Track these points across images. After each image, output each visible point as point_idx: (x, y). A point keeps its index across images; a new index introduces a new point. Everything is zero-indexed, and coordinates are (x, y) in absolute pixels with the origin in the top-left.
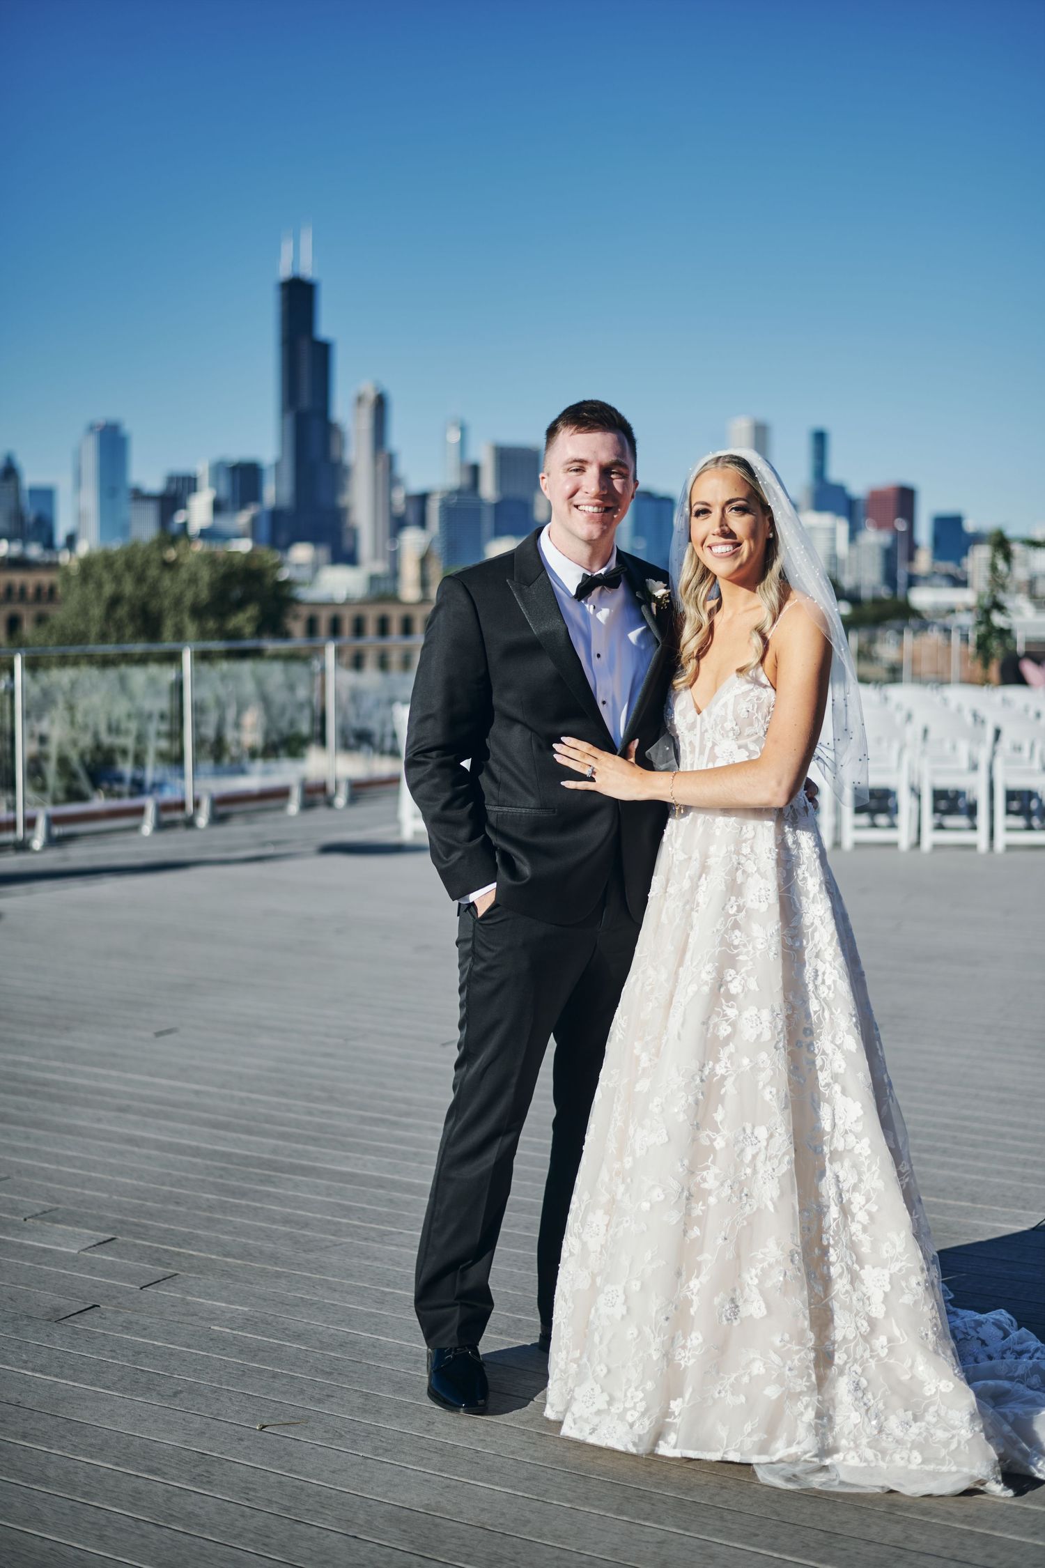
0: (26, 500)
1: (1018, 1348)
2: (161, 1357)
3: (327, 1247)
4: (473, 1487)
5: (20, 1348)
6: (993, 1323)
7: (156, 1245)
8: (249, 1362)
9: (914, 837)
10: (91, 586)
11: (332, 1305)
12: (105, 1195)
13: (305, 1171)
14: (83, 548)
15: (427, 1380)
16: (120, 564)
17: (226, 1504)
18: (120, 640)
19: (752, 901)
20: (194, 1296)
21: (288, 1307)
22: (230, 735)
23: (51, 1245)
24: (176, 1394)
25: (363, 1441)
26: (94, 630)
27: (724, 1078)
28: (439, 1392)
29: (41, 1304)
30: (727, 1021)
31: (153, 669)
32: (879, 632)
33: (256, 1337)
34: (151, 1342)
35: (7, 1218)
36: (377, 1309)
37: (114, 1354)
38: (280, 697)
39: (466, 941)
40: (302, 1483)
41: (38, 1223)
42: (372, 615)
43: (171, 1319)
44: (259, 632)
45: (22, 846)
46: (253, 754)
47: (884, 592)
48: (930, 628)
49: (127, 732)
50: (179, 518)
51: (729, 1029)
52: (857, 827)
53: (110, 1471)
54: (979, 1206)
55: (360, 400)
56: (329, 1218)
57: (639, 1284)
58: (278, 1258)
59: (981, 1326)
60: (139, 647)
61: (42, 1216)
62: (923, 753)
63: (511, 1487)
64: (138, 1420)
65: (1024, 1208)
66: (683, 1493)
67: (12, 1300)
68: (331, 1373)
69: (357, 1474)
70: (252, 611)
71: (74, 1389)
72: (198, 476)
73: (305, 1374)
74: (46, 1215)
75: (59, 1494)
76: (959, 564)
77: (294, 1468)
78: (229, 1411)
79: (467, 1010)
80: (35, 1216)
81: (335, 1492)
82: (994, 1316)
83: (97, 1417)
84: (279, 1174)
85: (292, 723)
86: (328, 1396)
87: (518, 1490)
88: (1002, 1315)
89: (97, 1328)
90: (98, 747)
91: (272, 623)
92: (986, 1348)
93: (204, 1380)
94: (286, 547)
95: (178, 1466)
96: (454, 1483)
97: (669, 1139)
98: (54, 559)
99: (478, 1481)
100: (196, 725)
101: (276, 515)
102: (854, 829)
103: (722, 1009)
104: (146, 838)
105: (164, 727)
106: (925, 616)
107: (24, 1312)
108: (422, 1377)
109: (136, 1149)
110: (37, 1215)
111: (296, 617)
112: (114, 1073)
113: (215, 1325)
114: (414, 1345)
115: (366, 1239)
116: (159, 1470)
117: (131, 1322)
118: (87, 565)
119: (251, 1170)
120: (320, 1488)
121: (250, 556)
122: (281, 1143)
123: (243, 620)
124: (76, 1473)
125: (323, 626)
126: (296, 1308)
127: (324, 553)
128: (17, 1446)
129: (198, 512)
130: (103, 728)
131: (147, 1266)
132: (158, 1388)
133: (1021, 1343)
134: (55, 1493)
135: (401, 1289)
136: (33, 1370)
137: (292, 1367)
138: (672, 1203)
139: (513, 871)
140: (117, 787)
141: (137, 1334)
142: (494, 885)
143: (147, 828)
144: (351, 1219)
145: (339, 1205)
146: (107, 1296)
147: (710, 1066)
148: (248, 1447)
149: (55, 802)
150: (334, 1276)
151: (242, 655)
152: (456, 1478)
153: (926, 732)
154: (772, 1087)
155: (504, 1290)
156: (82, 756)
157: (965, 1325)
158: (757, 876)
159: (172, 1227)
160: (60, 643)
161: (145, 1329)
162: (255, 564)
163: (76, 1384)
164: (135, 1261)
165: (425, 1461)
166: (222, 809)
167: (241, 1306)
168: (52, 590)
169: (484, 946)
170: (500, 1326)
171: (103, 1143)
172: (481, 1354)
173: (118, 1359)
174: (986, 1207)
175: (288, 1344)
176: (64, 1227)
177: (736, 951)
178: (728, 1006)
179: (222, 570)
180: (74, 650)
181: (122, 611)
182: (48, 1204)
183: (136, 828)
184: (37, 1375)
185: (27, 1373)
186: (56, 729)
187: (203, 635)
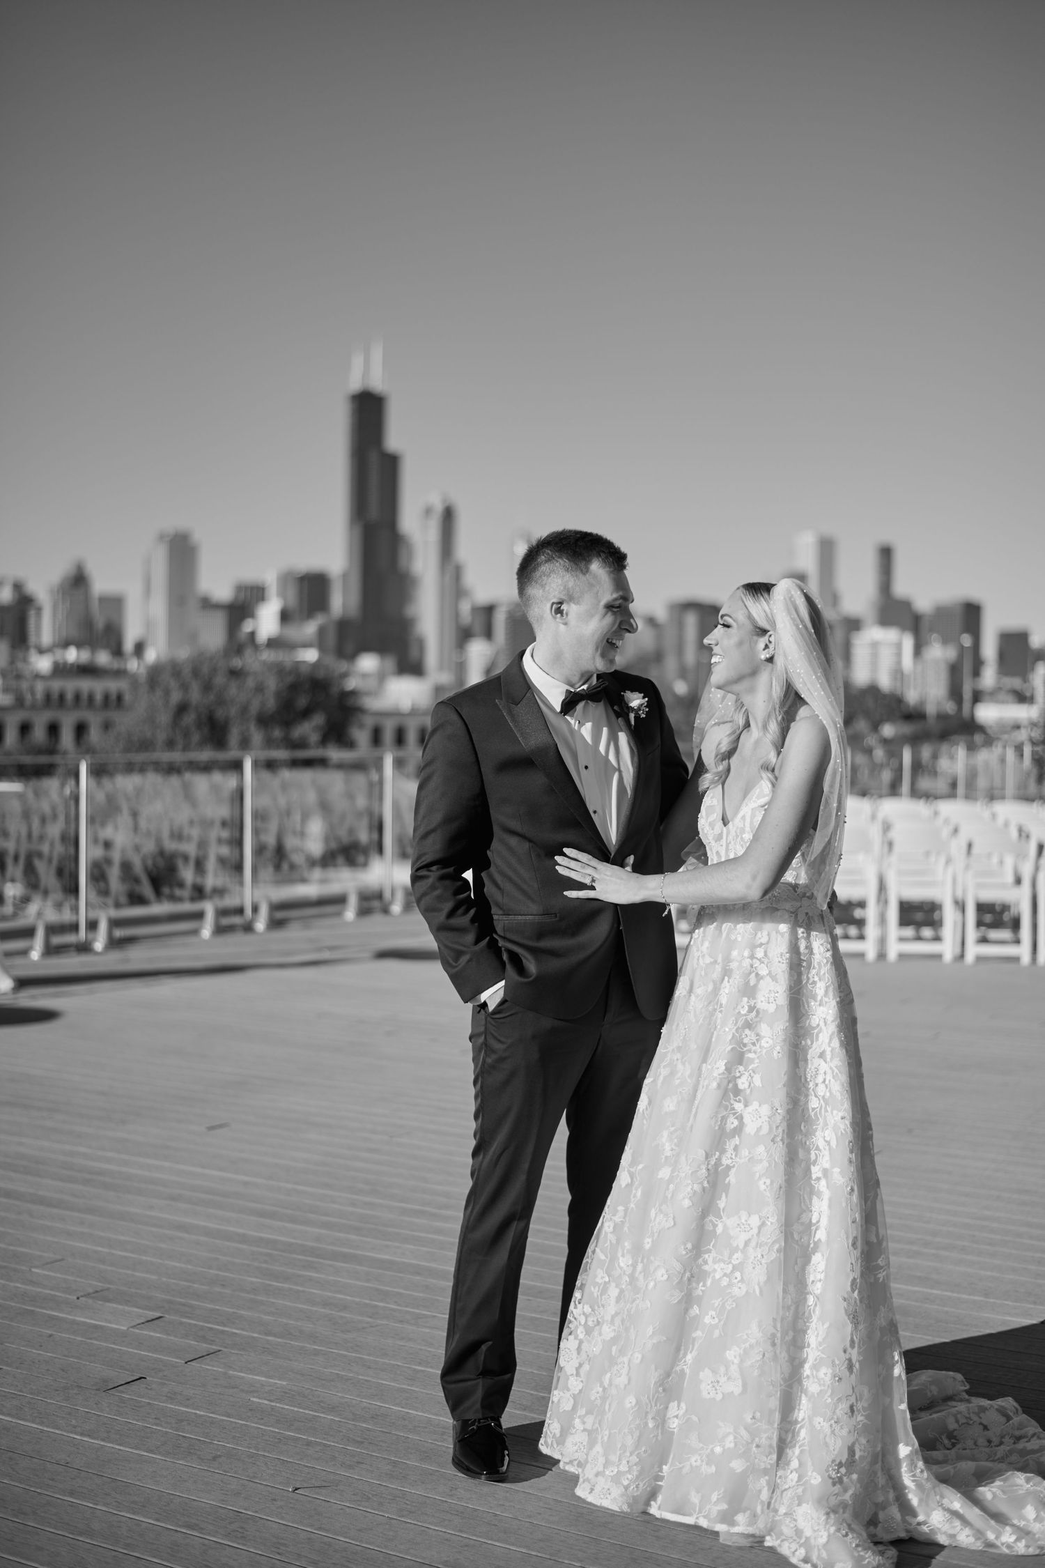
0: (95, 606)
1: (1017, 1433)
2: (202, 1424)
3: (363, 1328)
4: (490, 1546)
5: (70, 1414)
6: (997, 1410)
7: (201, 1324)
8: (285, 1431)
9: (958, 950)
10: (159, 693)
11: (366, 1381)
12: (154, 1277)
13: (346, 1258)
14: (151, 655)
15: (452, 1450)
16: (187, 671)
17: (258, 1557)
18: (186, 748)
19: (762, 1002)
20: (235, 1370)
21: (324, 1382)
22: (290, 842)
23: (102, 1321)
24: (215, 1458)
25: (389, 1503)
26: (161, 736)
27: (729, 1168)
28: (463, 1460)
29: (91, 1376)
30: (734, 1114)
31: (217, 777)
32: (944, 747)
33: (292, 1408)
34: (193, 1411)
35: (61, 1297)
36: (409, 1385)
37: (158, 1421)
38: (340, 804)
39: (479, 1035)
40: (330, 1539)
41: (90, 1301)
43: (213, 1391)
44: (324, 741)
45: (85, 948)
46: (312, 863)
47: (950, 707)
48: (995, 743)
49: (189, 838)
50: (247, 627)
51: (736, 1123)
52: (902, 939)
53: (151, 1526)
54: (992, 1300)
55: (428, 511)
56: (367, 1302)
57: (640, 1356)
58: (317, 1337)
59: (984, 1412)
60: (205, 755)
61: (94, 1295)
62: (967, 867)
63: (527, 1547)
64: (179, 1481)
65: (1035, 1303)
66: (688, 1556)
67: (63, 1371)
68: (362, 1443)
69: (382, 1533)
70: (318, 719)
71: (120, 1452)
72: (266, 586)
73: (337, 1443)
74: (97, 1294)
75: (102, 1545)
76: (1025, 680)
77: (323, 1526)
78: (264, 1474)
79: (482, 1100)
80: (88, 1295)
81: (360, 1548)
82: (999, 1403)
83: (140, 1478)
84: (321, 1261)
85: (351, 831)
86: (358, 1463)
87: (532, 1550)
88: (1008, 1403)
89: (143, 1397)
90: (162, 853)
91: (337, 733)
92: (986, 1432)
93: (242, 1447)
94: (352, 657)
95: (214, 1523)
96: (472, 1542)
97: (675, 1224)
98: (122, 666)
99: (495, 1541)
100: (256, 832)
101: (343, 626)
102: (898, 941)
103: (730, 1103)
104: (205, 941)
105: (225, 834)
106: (989, 731)
107: (75, 1382)
108: (447, 1447)
109: (186, 1235)
110: (89, 1294)
111: (361, 726)
112: (167, 1164)
113: (254, 1397)
114: (441, 1418)
115: (401, 1322)
116: (197, 1525)
117: (175, 1393)
118: (155, 673)
119: (295, 1256)
120: (347, 1544)
121: (316, 665)
122: (323, 1231)
123: (309, 729)
124: (120, 1527)
125: (388, 736)
126: (332, 1383)
127: (390, 663)
128: (65, 1502)
129: (266, 621)
130: (166, 834)
131: (192, 1342)
132: (198, 1453)
133: (1021, 1429)
134: (99, 1544)
135: (431, 1367)
136: (82, 1434)
137: (326, 1436)
138: (674, 1283)
139: (520, 969)
140: (178, 892)
141: (181, 1404)
142: (502, 983)
143: (206, 932)
144: (388, 1303)
145: (377, 1290)
146: (153, 1369)
147: (716, 1157)
148: (281, 1507)
149: (118, 905)
150: (369, 1355)
151: (308, 763)
152: (474, 1538)
153: (970, 846)
154: (767, 1178)
155: (530, 1370)
156: (144, 861)
157: (969, 1410)
158: (768, 979)
159: (217, 1307)
160: (127, 750)
161: (188, 1400)
162: (321, 674)
163: (121, 1448)
164: (182, 1338)
165: (446, 1522)
166: (280, 915)
167: (279, 1380)
168: (120, 698)
169: (495, 1038)
170: (524, 1403)
171: (154, 1229)
172: (504, 1427)
173: (161, 1426)
174: (998, 1301)
175: (322, 1415)
176: (115, 1305)
177: (745, 1049)
178: (736, 1100)
179: (289, 679)
180: (140, 757)
181: (189, 719)
182: (100, 1284)
183: (196, 932)
184: (85, 1439)
185: (76, 1437)
186: (120, 835)
187: (269, 743)
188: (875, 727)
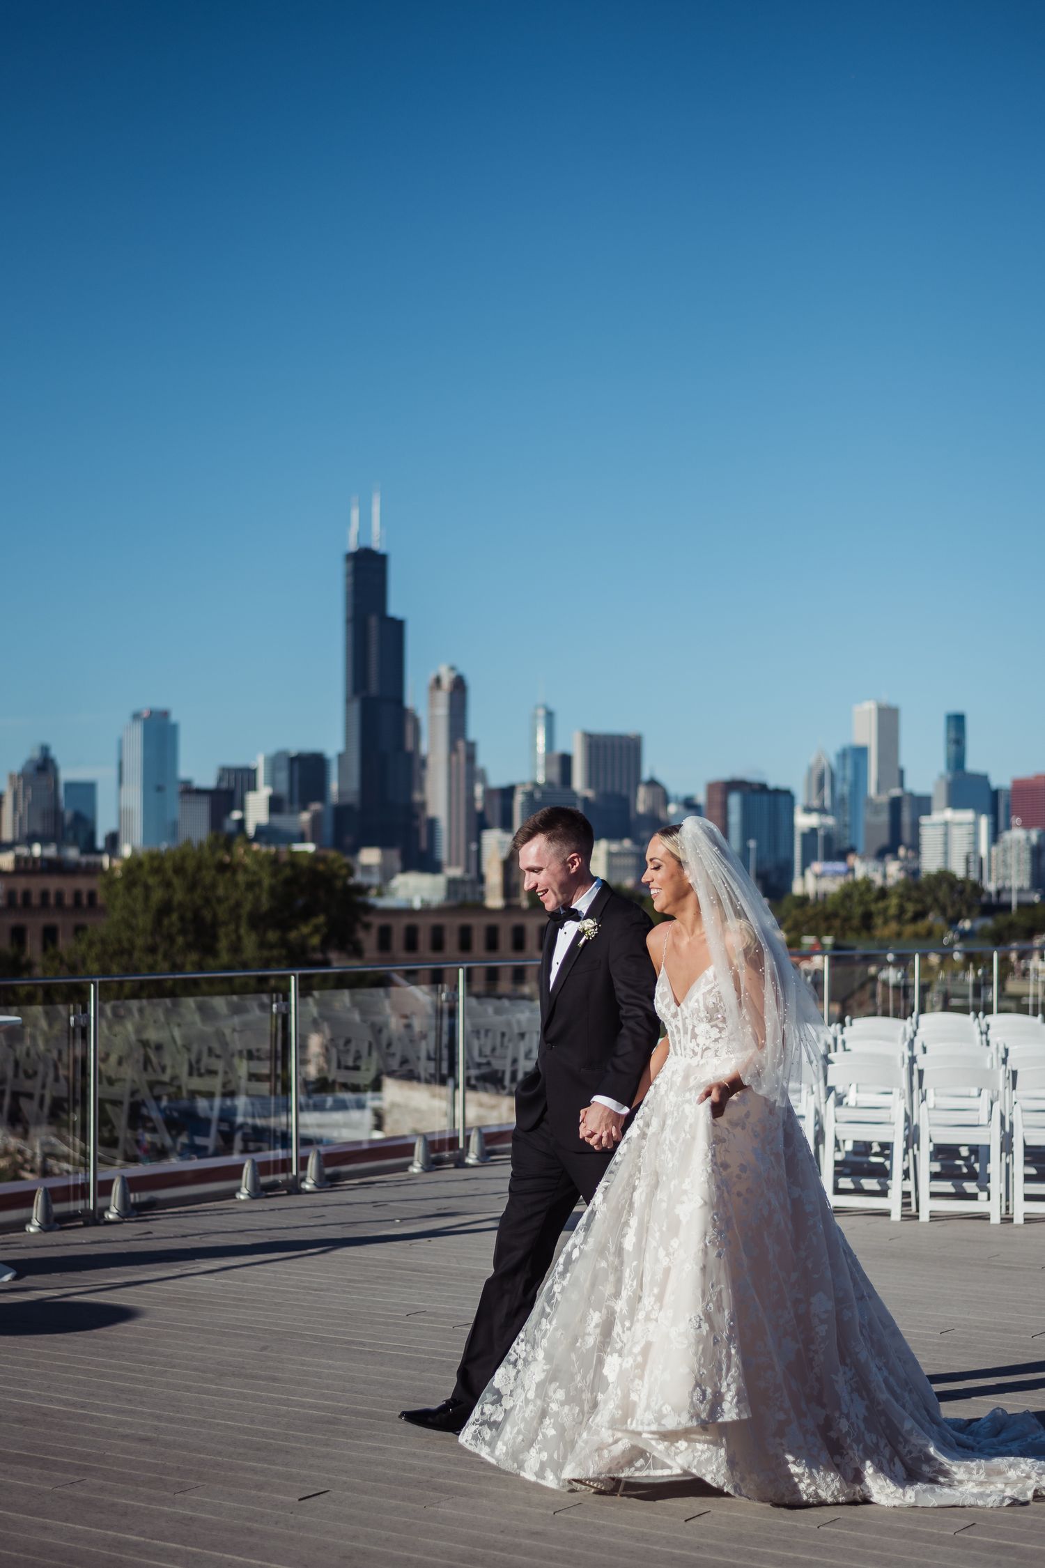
0: (62, 794)
10: (138, 891)
14: (126, 851)
16: (168, 866)
26: (141, 942)
42: (452, 924)
44: (324, 944)
45: (95, 1219)
47: (1035, 897)
50: (236, 816)
55: (436, 683)
70: (319, 920)
72: (255, 770)
90: (176, 1090)
91: (341, 935)
94: (355, 851)
98: (94, 862)
101: (341, 812)
104: (244, 1206)
111: (367, 926)
118: (134, 867)
121: (315, 858)
123: (308, 932)
125: (398, 938)
127: (395, 855)
129: (256, 810)
140: (202, 1141)
143: (244, 1193)
149: (131, 1160)
156: (159, 1102)
162: (321, 867)
166: (331, 1170)
168: (92, 896)
179: (285, 874)
181: (172, 921)
183: (231, 1194)
188: (953, 922)
